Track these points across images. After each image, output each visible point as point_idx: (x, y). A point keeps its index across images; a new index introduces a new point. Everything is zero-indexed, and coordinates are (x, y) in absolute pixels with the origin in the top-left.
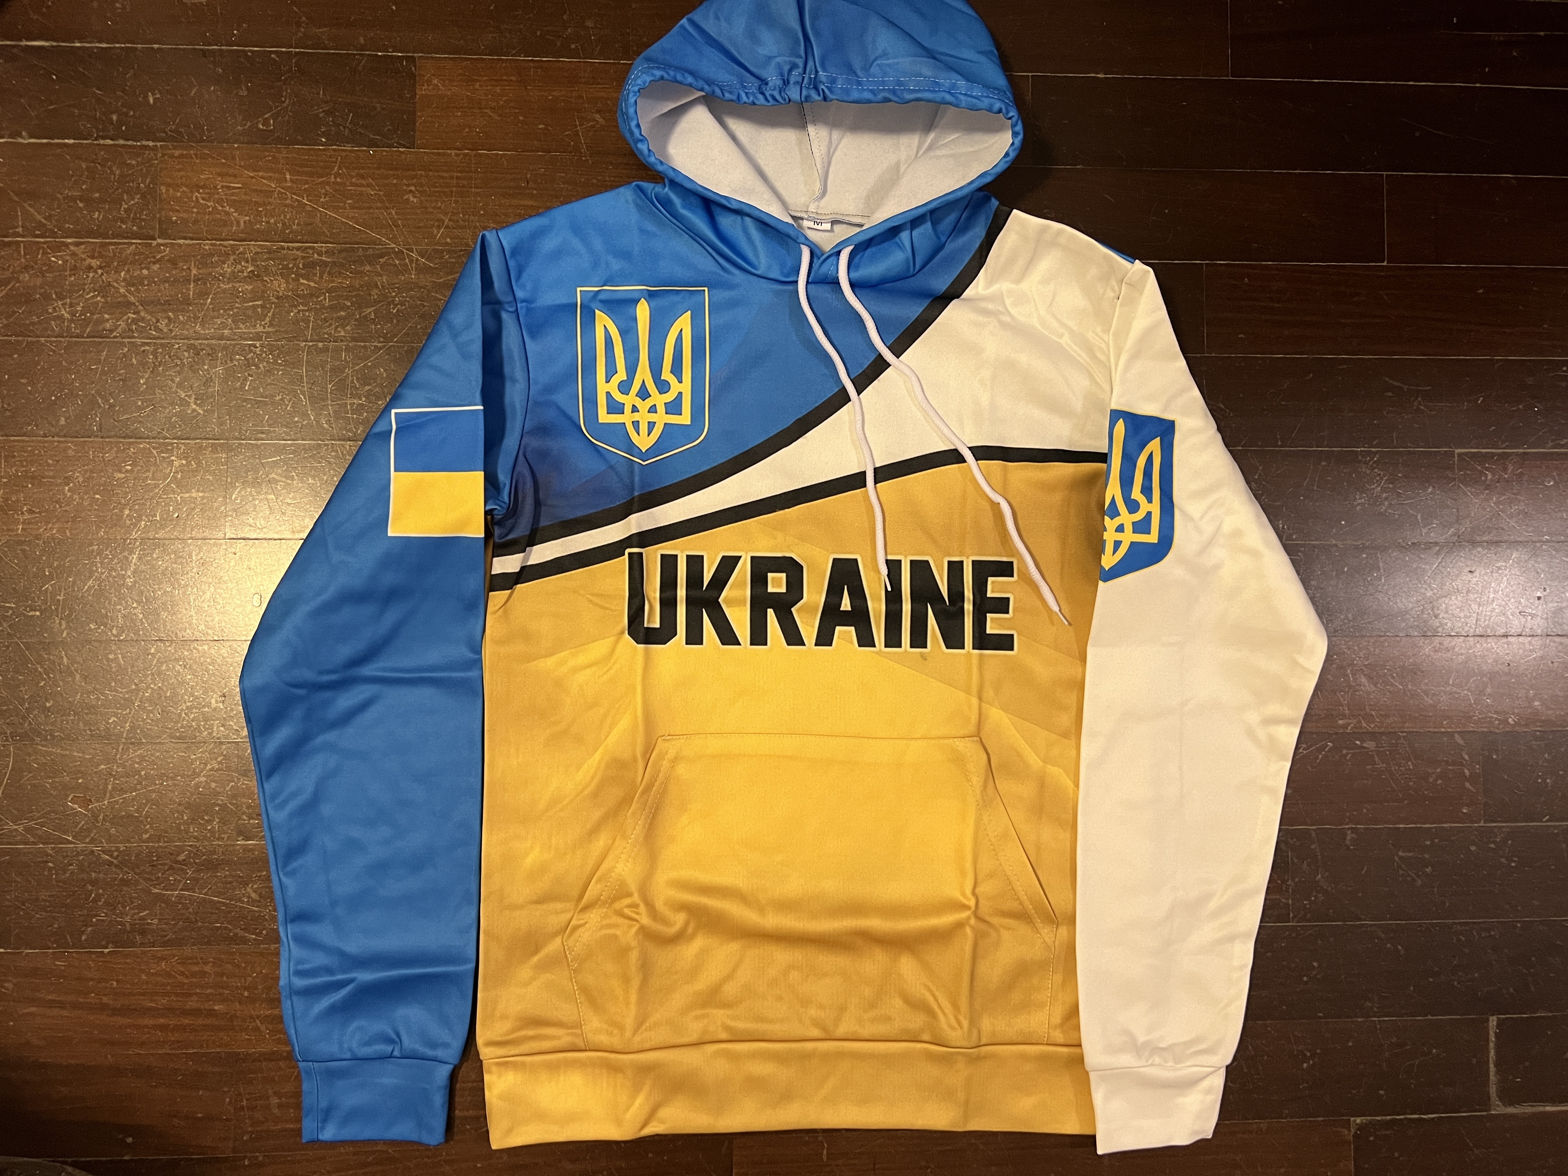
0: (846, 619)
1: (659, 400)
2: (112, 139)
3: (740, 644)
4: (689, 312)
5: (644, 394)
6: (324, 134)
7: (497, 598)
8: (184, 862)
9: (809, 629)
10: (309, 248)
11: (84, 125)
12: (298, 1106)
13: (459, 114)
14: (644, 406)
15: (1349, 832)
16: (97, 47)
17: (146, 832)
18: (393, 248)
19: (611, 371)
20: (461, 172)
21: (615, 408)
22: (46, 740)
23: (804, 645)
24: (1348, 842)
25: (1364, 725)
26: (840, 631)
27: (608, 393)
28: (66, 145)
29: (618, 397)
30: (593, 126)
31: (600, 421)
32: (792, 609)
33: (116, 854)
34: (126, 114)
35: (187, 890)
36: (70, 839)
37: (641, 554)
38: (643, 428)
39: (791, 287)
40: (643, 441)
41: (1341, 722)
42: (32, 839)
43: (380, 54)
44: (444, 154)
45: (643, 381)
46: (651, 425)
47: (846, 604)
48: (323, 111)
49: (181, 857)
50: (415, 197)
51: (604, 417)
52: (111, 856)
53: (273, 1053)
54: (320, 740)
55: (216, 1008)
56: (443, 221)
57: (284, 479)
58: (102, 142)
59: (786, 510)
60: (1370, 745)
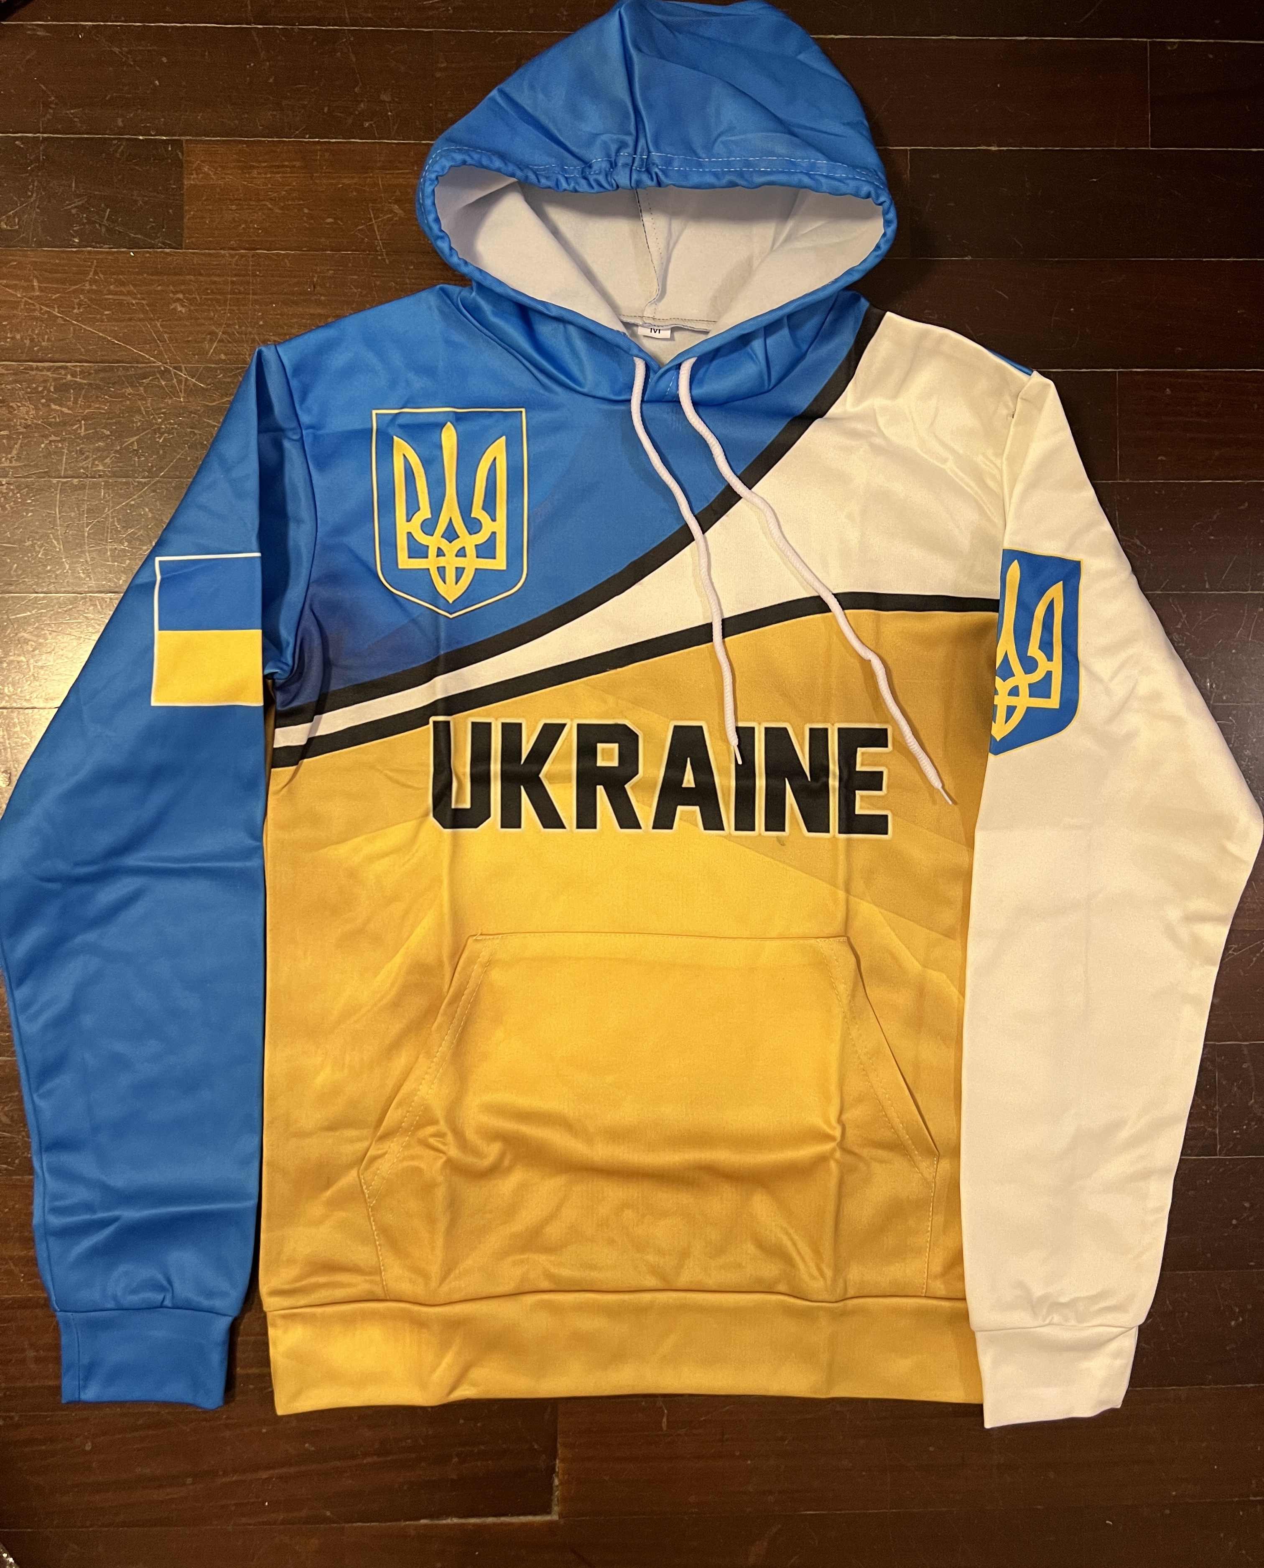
0: (688, 796)
1: (469, 542)
3: (564, 827)
4: (504, 437)
5: (451, 535)
6: (78, 234)
7: (281, 775)
9: (646, 808)
10: (61, 367)
12: (58, 1360)
13: (234, 207)
14: (450, 549)
18: (159, 367)
19: (412, 508)
20: (235, 275)
21: (417, 551)
23: (640, 828)
26: (682, 812)
27: (409, 534)
29: (422, 538)
30: (390, 219)
31: (400, 567)
32: (626, 786)
37: (448, 723)
38: (450, 575)
39: (622, 407)
40: (450, 591)
43: (141, 138)
44: (217, 256)
45: (451, 519)
46: (460, 571)
47: (689, 780)
48: (76, 207)
50: (183, 306)
51: (405, 562)
53: (29, 1299)
54: (79, 940)
56: (216, 334)
57: (35, 639)
59: (619, 670)
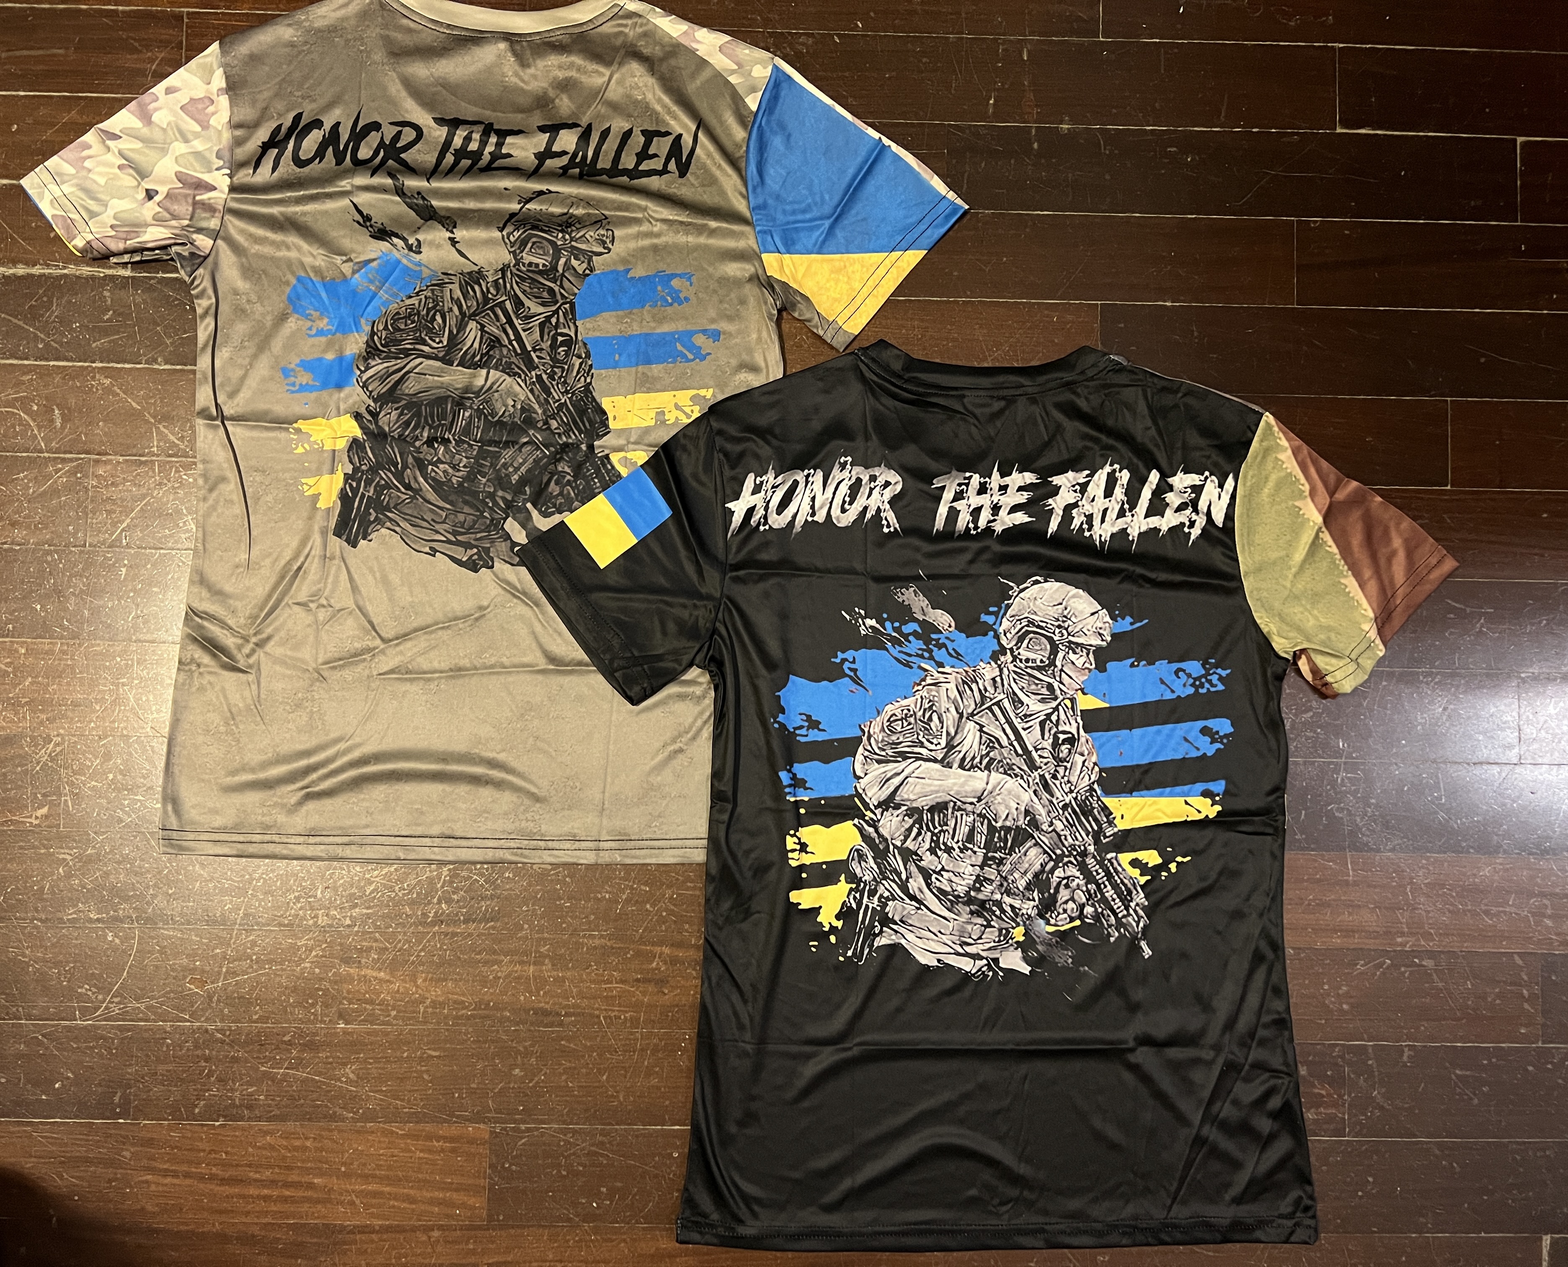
8: (290, 1043)
15: (1406, 1049)
17: (256, 1013)
22: (168, 924)
24: (1405, 1058)
25: (1423, 943)
33: (228, 1032)
35: (292, 1069)
36: (187, 1017)
41: (1399, 940)
42: (152, 1017)
49: (287, 1038)
52: (224, 1035)
55: (315, 1181)
60: (1428, 963)
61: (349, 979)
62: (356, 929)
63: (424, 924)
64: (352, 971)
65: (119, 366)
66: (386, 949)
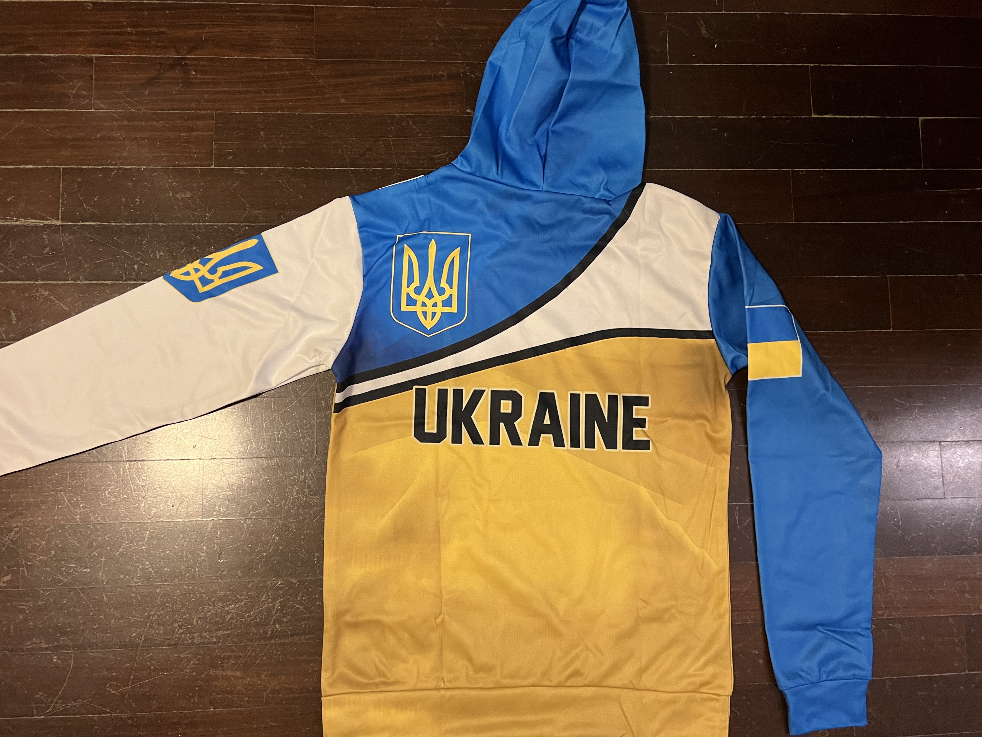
2: (135, 281)
8: (177, 724)
11: (118, 272)
15: (888, 681)
16: (125, 225)
17: (155, 704)
22: (94, 649)
24: (887, 687)
25: (894, 613)
28: (107, 285)
33: (136, 719)
34: (143, 265)
36: (108, 710)
41: (879, 612)
42: (85, 712)
49: (175, 720)
52: (133, 721)
58: (129, 282)
60: (898, 626)
61: (216, 678)
62: (220, 644)
63: (264, 638)
64: (217, 672)
65: (54, 283)
66: (241, 657)
